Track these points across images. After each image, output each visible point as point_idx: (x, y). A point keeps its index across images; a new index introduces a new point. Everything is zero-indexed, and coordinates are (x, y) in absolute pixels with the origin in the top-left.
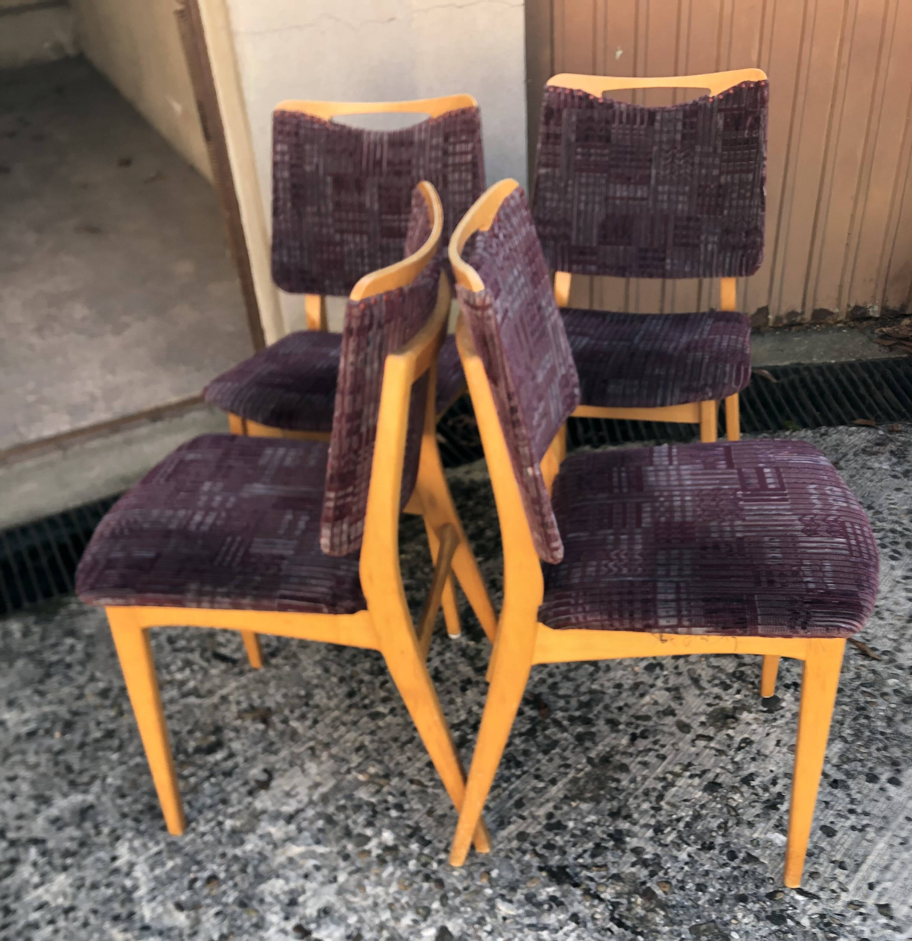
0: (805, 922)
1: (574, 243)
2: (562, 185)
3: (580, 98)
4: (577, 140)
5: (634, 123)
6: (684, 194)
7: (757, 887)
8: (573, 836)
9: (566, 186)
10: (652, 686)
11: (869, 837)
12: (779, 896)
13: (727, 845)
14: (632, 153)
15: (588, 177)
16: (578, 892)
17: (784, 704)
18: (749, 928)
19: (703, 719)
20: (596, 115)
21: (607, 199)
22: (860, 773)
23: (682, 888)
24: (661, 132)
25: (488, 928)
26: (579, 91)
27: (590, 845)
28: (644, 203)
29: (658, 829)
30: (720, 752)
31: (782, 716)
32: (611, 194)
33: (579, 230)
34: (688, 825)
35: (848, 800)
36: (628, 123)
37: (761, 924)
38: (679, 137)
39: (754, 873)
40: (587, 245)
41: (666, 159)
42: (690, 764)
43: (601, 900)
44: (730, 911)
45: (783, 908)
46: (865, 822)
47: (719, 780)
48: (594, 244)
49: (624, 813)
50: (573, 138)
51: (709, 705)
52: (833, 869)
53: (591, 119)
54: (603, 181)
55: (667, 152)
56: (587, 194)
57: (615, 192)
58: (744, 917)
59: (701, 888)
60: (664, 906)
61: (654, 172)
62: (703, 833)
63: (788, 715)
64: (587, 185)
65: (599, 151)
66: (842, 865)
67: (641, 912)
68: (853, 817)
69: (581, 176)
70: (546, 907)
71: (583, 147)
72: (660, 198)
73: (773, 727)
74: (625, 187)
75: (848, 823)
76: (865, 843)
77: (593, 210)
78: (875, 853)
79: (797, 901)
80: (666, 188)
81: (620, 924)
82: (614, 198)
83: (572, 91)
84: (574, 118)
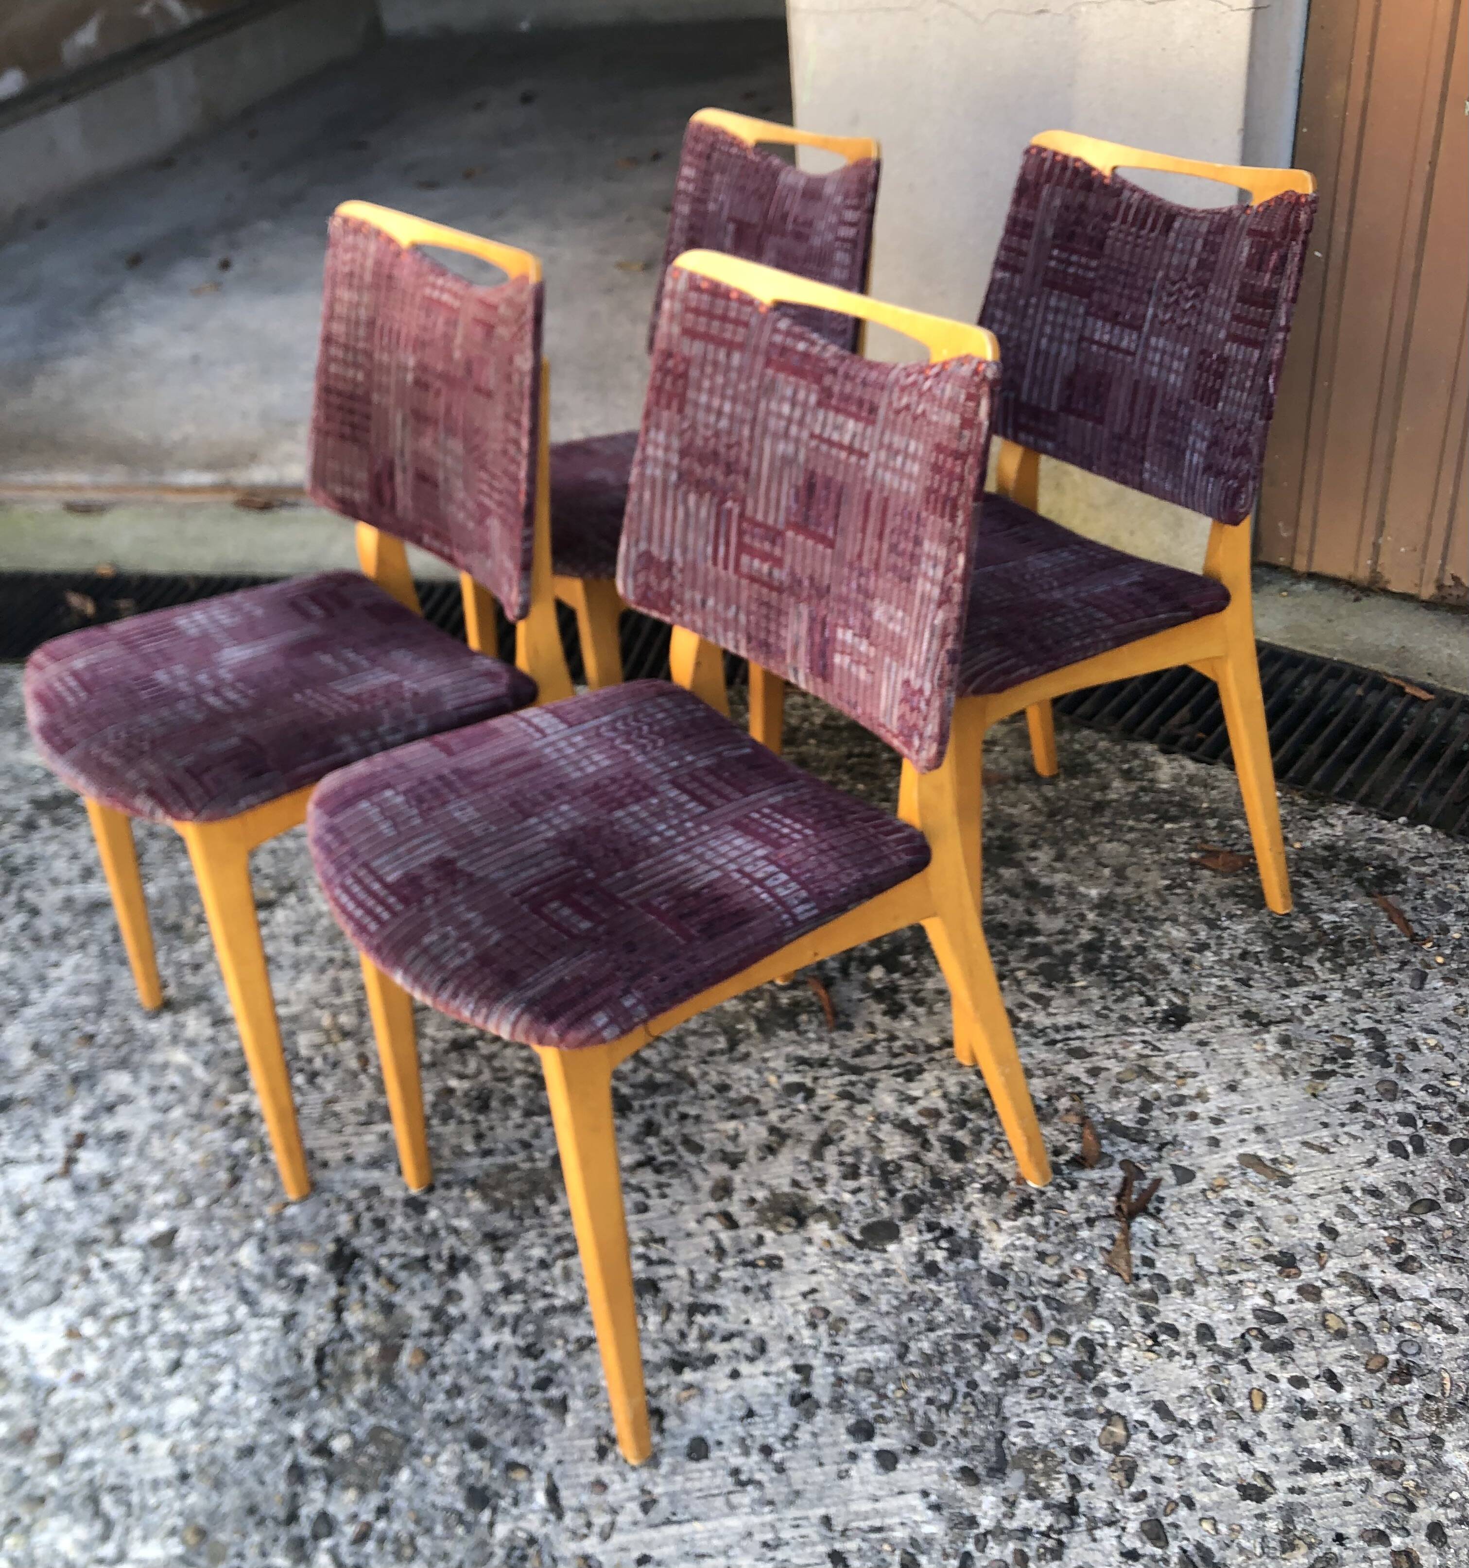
0: (501, 1530)
1: (1024, 397)
2: (1022, 302)
3: (1076, 171)
4: (1055, 236)
5: (1142, 227)
6: (1180, 358)
7: (515, 1443)
8: (418, 1229)
9: (1027, 305)
10: (762, 1113)
11: (735, 1499)
12: (520, 1475)
13: (555, 1367)
14: (1127, 273)
15: (1060, 298)
16: (333, 1291)
17: (891, 1247)
18: (435, 1481)
19: (760, 1195)
20: (1092, 201)
21: (1081, 339)
22: (856, 1410)
23: (433, 1375)
24: (1173, 249)
25: (208, 1261)
26: (1077, 160)
27: (419, 1252)
28: (1129, 359)
29: (508, 1290)
30: (721, 1252)
31: (867, 1262)
32: (1087, 333)
33: (1034, 378)
34: (550, 1311)
35: (784, 1431)
36: (1133, 224)
37: (454, 1489)
38: (1194, 262)
39: (537, 1423)
40: (1043, 406)
41: (1170, 295)
42: (662, 1241)
43: (339, 1320)
44: (443, 1445)
45: (503, 1491)
46: (758, 1476)
47: (662, 1285)
48: (1054, 408)
49: (502, 1243)
50: (1050, 232)
51: (795, 1183)
52: (631, 1499)
53: (1083, 207)
54: (1081, 310)
55: (1174, 283)
56: (1054, 324)
57: (1094, 331)
58: (447, 1463)
59: (455, 1391)
60: (387, 1379)
61: (1150, 311)
62: (550, 1332)
63: (878, 1266)
64: (1057, 310)
65: (1084, 260)
66: (648, 1505)
67: (357, 1363)
68: (756, 1457)
69: (1050, 295)
70: (283, 1282)
71: (1062, 249)
72: (1150, 355)
73: (833, 1266)
74: (1108, 327)
75: (736, 1461)
76: (719, 1502)
77: (1058, 354)
78: (710, 1525)
79: (530, 1498)
80: (1161, 342)
81: (319, 1361)
82: (1092, 342)
83: (1066, 158)
84: (1057, 202)
